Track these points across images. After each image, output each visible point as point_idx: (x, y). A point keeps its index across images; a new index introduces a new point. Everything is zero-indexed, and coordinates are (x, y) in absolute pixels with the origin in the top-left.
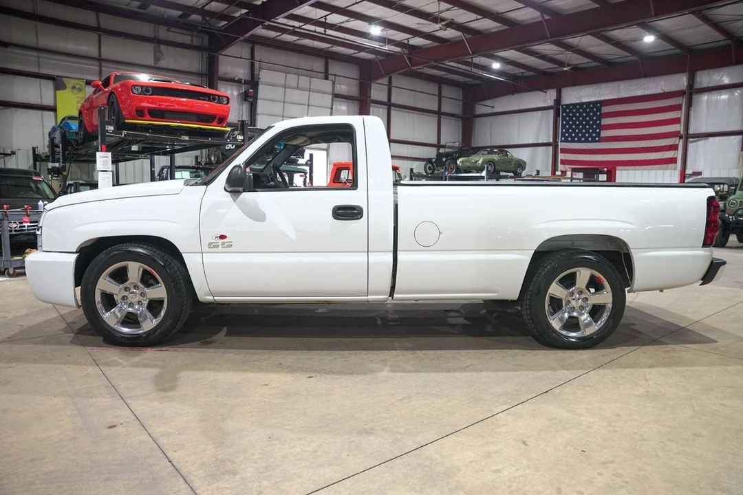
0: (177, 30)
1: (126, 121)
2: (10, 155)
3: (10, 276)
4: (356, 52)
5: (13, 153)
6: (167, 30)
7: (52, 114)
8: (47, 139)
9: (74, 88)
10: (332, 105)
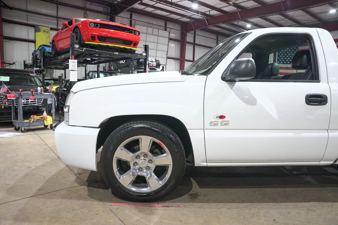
0: (95, 4)
1: (85, 42)
2: (12, 64)
3: (22, 132)
4: (181, 17)
5: (14, 63)
6: (91, 4)
7: (33, 44)
8: (31, 56)
9: (44, 31)
10: (168, 43)
